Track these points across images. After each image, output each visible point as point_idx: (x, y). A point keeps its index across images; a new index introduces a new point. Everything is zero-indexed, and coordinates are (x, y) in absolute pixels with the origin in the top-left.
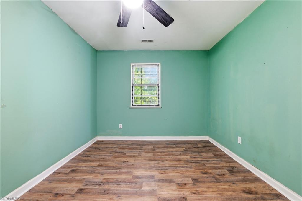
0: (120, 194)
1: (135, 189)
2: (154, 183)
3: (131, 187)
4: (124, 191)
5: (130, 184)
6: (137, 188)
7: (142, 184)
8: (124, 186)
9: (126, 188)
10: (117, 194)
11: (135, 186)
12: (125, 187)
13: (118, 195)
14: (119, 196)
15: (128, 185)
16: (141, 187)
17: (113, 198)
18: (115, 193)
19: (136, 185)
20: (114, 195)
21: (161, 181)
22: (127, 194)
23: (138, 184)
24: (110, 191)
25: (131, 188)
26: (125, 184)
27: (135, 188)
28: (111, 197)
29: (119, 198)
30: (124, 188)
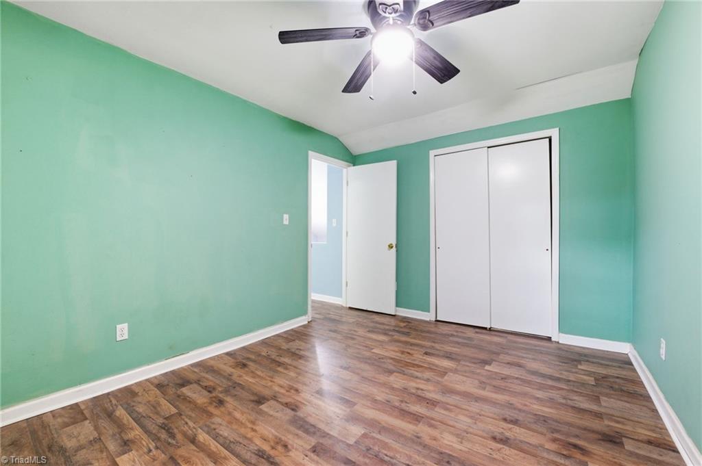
0: (413, 441)
1: (378, 436)
2: (331, 433)
3: (385, 446)
4: (402, 444)
5: (381, 455)
6: (373, 438)
7: (356, 442)
8: (397, 456)
9: (398, 448)
10: (420, 444)
11: (374, 445)
12: (399, 452)
13: (419, 440)
14: (418, 437)
15: (388, 454)
16: (365, 436)
17: (430, 439)
18: (424, 447)
19: (371, 446)
20: (426, 445)
21: (312, 430)
22: (400, 435)
23: (366, 446)
24: (436, 458)
25: (386, 444)
26: (394, 461)
27: (378, 439)
28: (434, 442)
29: (418, 435)
30: (401, 450)
